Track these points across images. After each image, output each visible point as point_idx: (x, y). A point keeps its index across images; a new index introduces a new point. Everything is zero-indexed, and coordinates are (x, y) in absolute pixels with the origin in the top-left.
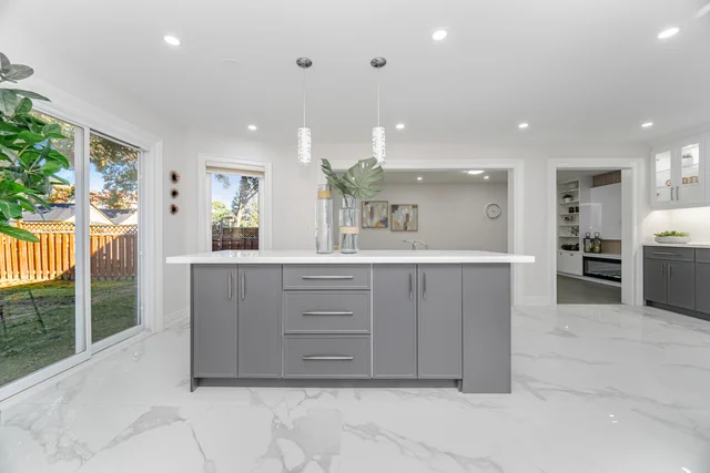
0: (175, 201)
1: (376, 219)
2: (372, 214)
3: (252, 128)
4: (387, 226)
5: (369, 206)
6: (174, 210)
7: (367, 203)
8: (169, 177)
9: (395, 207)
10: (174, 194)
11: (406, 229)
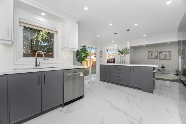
0: (101, 56)
1: (153, 56)
2: (152, 55)
3: (113, 41)
4: (157, 58)
5: (151, 53)
6: (101, 57)
7: (150, 52)
8: (100, 52)
9: (160, 52)
10: (101, 54)
11: (165, 59)
